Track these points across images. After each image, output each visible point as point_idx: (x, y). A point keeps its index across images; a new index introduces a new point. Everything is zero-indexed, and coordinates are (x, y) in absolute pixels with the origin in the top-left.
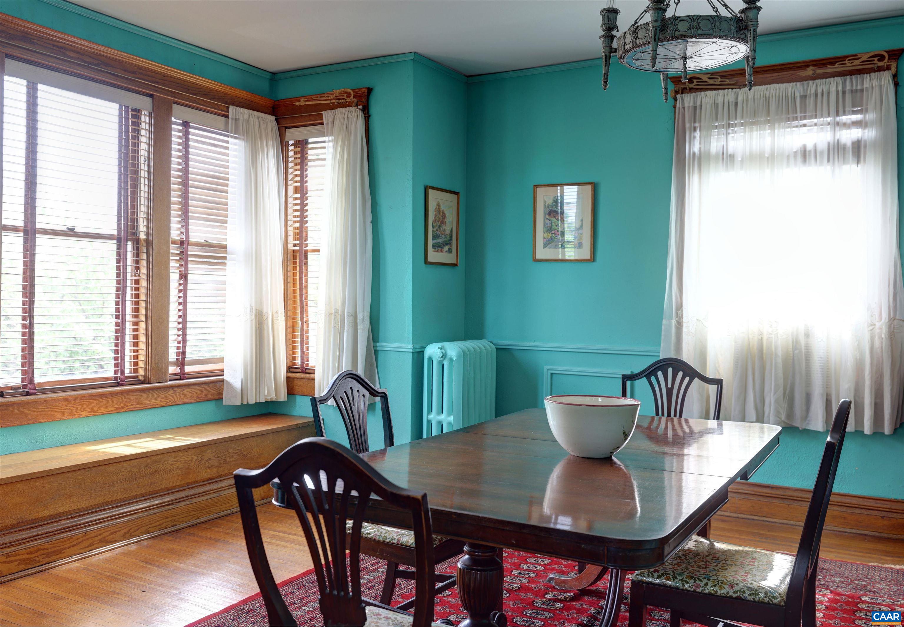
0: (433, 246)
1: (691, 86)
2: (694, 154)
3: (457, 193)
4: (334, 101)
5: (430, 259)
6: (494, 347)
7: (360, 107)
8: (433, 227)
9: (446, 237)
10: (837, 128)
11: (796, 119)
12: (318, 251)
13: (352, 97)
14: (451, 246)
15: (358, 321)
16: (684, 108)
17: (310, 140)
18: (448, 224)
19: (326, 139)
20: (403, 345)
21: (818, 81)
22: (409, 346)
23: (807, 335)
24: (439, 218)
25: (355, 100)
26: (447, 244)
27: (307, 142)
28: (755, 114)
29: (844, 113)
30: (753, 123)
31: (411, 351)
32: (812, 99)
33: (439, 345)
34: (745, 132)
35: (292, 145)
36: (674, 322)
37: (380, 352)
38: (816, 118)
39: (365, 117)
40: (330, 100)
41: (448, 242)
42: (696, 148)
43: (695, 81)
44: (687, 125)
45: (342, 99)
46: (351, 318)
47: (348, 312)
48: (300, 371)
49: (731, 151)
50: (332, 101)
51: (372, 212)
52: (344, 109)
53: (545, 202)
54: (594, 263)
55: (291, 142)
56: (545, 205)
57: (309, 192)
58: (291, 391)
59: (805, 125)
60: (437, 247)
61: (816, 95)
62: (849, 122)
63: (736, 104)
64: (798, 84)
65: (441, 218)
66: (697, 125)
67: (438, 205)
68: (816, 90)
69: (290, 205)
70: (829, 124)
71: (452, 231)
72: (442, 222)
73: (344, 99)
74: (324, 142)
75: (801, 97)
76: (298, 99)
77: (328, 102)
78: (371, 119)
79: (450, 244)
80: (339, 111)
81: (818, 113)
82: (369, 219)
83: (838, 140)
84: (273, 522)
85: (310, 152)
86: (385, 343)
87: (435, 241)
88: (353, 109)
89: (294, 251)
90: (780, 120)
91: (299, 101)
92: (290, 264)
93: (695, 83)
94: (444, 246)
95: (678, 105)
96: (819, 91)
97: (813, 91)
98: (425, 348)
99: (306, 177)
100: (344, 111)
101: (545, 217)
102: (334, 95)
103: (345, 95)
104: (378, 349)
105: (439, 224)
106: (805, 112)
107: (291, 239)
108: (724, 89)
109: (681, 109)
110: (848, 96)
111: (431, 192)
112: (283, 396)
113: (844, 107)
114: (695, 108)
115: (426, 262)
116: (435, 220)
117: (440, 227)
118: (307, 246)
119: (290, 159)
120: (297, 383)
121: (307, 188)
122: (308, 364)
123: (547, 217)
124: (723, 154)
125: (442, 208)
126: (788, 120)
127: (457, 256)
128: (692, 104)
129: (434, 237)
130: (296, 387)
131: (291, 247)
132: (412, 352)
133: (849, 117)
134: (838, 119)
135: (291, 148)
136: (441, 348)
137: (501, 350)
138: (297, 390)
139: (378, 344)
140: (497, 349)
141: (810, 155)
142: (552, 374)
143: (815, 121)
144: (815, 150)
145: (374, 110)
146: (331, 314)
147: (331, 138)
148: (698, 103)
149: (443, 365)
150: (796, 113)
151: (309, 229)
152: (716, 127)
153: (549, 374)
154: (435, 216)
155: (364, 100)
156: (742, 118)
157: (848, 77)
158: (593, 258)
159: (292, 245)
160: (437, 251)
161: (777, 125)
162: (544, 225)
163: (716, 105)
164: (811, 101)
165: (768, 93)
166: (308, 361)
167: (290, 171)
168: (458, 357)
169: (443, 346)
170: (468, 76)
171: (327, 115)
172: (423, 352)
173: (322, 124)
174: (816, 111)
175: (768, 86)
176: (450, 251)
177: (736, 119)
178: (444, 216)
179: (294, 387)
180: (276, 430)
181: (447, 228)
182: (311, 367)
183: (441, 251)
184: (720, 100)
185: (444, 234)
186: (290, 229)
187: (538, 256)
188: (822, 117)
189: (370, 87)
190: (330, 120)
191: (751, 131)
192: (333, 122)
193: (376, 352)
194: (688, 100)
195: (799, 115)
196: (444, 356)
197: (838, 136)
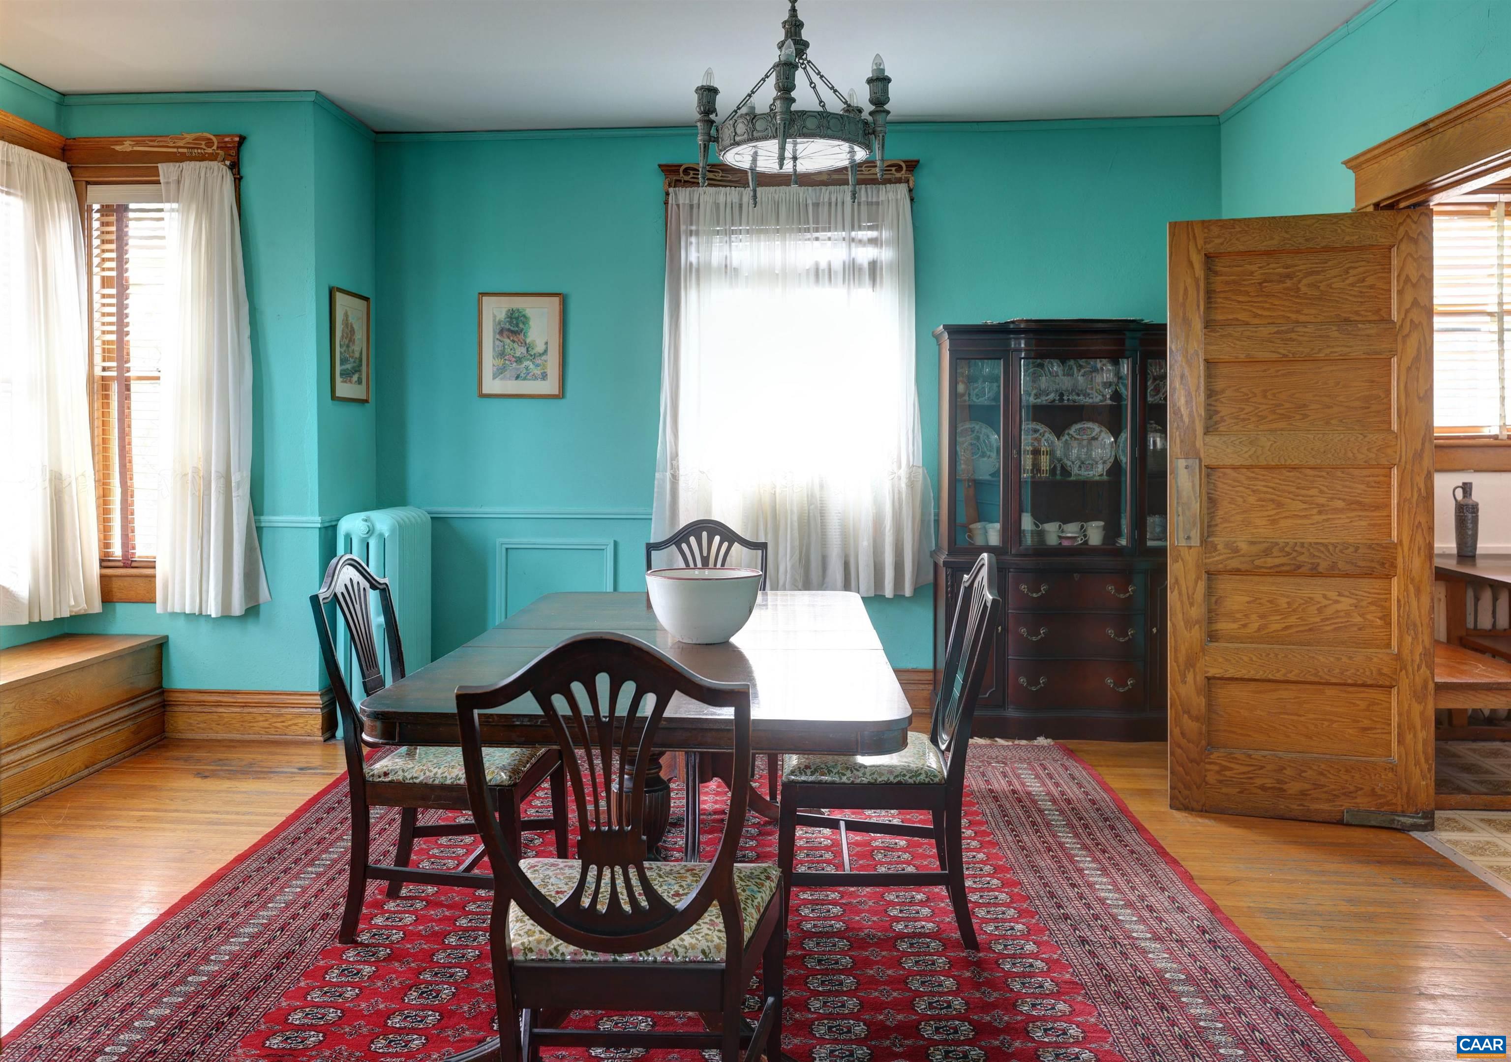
0: (341, 374)
1: (687, 178)
2: (691, 264)
3: (366, 299)
4: (185, 150)
5: (339, 394)
6: (429, 516)
7: (228, 163)
8: (341, 346)
9: (354, 362)
10: (853, 245)
11: (808, 230)
12: (158, 378)
13: (215, 147)
14: (361, 375)
15: (233, 484)
16: (678, 206)
17: (132, 206)
18: (357, 342)
19: (166, 206)
20: (304, 519)
21: (831, 188)
22: (315, 520)
23: (822, 487)
24: (347, 334)
25: (221, 152)
26: (356, 371)
27: (126, 208)
28: (762, 220)
29: (860, 228)
30: (760, 232)
31: (319, 525)
32: (826, 208)
33: (363, 515)
34: (751, 241)
35: (97, 211)
36: (668, 475)
37: (265, 530)
38: (830, 231)
39: (235, 179)
40: (178, 147)
41: (357, 370)
42: (693, 257)
43: (692, 172)
44: (683, 228)
45: (198, 148)
46: (222, 481)
47: (217, 472)
48: (121, 564)
49: (735, 263)
50: (180, 150)
51: (251, 323)
52: (198, 163)
53: (495, 316)
54: (563, 401)
55: (96, 207)
56: (494, 320)
57: (131, 287)
58: (107, 598)
59: (817, 239)
60: (346, 375)
61: (830, 204)
62: (865, 238)
63: (741, 206)
64: (810, 188)
65: (350, 332)
66: (694, 228)
67: (346, 315)
68: (830, 199)
69: (96, 306)
70: (844, 239)
71: (361, 353)
72: (350, 341)
73: (201, 149)
74: (161, 210)
75: (813, 204)
76: (120, 141)
77: (175, 150)
78: (243, 183)
79: (360, 371)
80: (188, 166)
81: (832, 225)
82: (246, 332)
83: (854, 259)
84: (125, 798)
85: (131, 224)
86: (274, 515)
87: (344, 367)
88: (214, 164)
89: (103, 378)
90: (791, 231)
91: (121, 143)
92: (98, 399)
93: (691, 175)
94: (353, 374)
95: (670, 202)
96: (833, 200)
97: (826, 200)
98: (338, 520)
99: (127, 263)
100: (198, 166)
101: (494, 337)
102: (184, 141)
103: (203, 143)
104: (263, 525)
105: (347, 342)
106: (818, 223)
107: (98, 359)
108: (726, 186)
109: (675, 207)
110: (864, 208)
111: (339, 297)
112: (97, 607)
113: (859, 221)
114: (691, 206)
115: (334, 397)
116: (343, 336)
117: (348, 346)
118: (128, 371)
119: (95, 234)
120: (116, 584)
121: (127, 281)
122: (134, 554)
123: (498, 336)
124: (726, 266)
125: (350, 320)
126: (800, 230)
127: (368, 388)
128: (687, 202)
129: (343, 361)
130: (115, 590)
131: (98, 372)
132: (320, 528)
133: (864, 233)
134: (853, 234)
135: (96, 216)
136: (366, 521)
137: (439, 522)
138: (117, 594)
139: (262, 518)
140: (432, 518)
141: (823, 275)
142: (507, 549)
143: (829, 234)
144: (830, 270)
145: (247, 170)
146: (186, 475)
147: (175, 206)
148: (695, 202)
149: (368, 544)
150: (808, 224)
151: (131, 344)
152: (718, 232)
153: (504, 551)
154: (343, 331)
155: (233, 152)
156: (748, 224)
157: (863, 186)
158: (561, 395)
159: (101, 368)
160: (345, 382)
161: (788, 235)
162: (494, 348)
163: (717, 206)
164: (824, 211)
165: (776, 197)
166: (134, 548)
167: (96, 252)
168: (392, 531)
169: (369, 517)
170: (377, 133)
171: (166, 171)
172: (336, 525)
173: (158, 182)
174: (830, 223)
175: (777, 188)
176: (359, 382)
177: (740, 225)
178: (352, 331)
179: (111, 591)
180: (102, 660)
181: (356, 348)
182: (139, 557)
183: (350, 382)
184: (721, 199)
185: (352, 357)
186: (97, 343)
187: (485, 390)
188: (836, 230)
189: (243, 134)
190: (174, 178)
191: (759, 240)
192: (179, 182)
193: (259, 529)
194: (683, 195)
195: (812, 226)
196: (370, 532)
197: (853, 255)
